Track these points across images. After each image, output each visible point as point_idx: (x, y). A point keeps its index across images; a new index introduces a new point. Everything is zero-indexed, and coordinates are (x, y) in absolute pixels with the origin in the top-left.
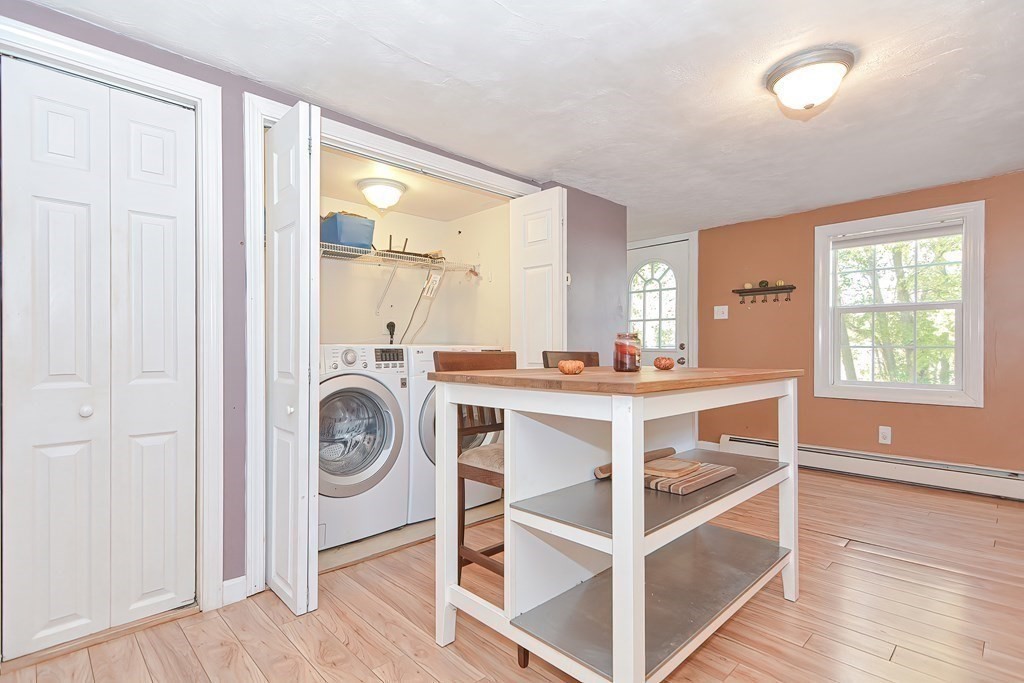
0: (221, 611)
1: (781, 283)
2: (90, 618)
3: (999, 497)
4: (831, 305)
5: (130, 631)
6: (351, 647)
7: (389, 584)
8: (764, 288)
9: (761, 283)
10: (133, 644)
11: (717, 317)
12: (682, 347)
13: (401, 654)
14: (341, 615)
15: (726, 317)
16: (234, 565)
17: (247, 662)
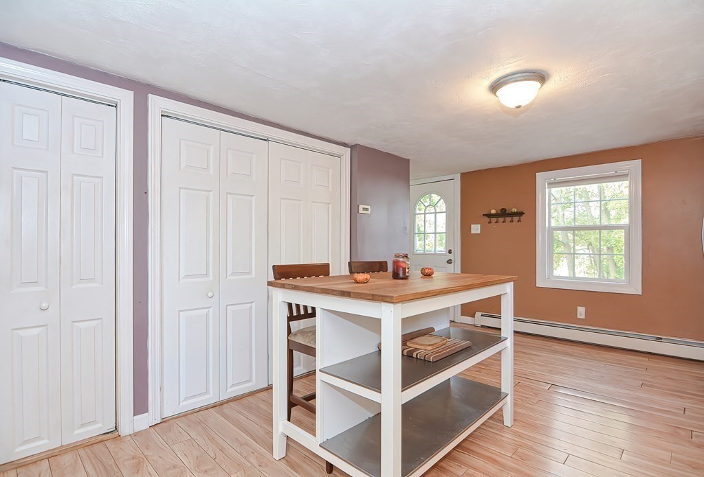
0: (133, 436)
1: (515, 210)
2: (49, 440)
3: (650, 353)
4: (547, 225)
5: (74, 448)
6: (217, 460)
7: (244, 418)
8: (504, 213)
9: (503, 209)
10: (77, 457)
11: (473, 232)
12: (450, 252)
13: (250, 465)
14: (212, 439)
15: (479, 232)
16: (140, 406)
17: (149, 470)
